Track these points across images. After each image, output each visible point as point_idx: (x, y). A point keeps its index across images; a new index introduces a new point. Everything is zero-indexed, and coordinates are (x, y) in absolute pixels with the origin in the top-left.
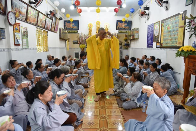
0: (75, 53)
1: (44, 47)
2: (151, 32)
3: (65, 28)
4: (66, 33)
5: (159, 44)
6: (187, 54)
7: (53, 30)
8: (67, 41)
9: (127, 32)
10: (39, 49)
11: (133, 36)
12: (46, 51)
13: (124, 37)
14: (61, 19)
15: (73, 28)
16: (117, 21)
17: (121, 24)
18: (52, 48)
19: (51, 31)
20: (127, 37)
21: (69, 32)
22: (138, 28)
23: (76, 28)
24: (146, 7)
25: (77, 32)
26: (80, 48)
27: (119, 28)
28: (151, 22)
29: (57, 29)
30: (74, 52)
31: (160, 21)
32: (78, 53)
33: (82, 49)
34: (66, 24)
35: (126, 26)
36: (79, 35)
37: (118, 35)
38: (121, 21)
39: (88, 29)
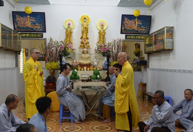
3: (16, 26)
15: (32, 29)
16: (124, 16)
17: (130, 21)
21: (24, 35)
22: (171, 26)
23: (39, 27)
25: (42, 36)
26: (48, 69)
27: (125, 30)
33: (52, 71)
34: (18, 18)
35: (140, 26)
36: (45, 43)
37: (124, 44)
38: (133, 15)
39: (65, 31)
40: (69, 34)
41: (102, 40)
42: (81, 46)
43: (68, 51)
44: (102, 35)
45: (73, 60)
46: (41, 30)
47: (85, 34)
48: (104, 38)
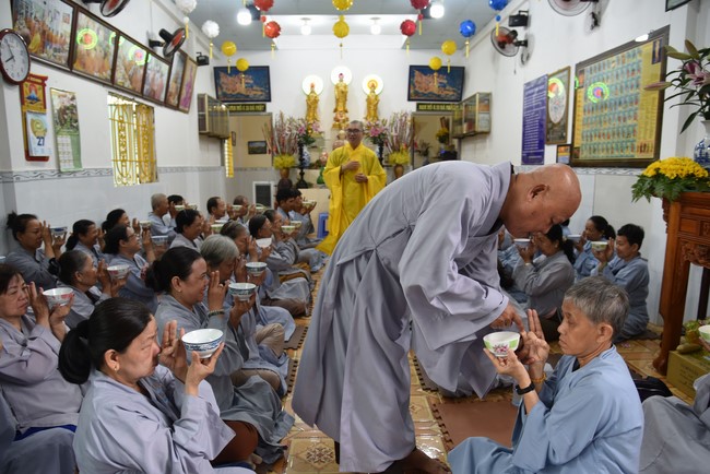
0: (259, 188)
1: (140, 167)
2: (537, 106)
3: (220, 93)
4: (222, 112)
5: (566, 151)
6: (677, 188)
7: (174, 101)
8: (227, 144)
9: (449, 108)
10: (122, 175)
11: (471, 122)
12: (147, 179)
13: (438, 128)
14: (202, 61)
15: (248, 96)
16: (413, 69)
17: (424, 77)
18: (172, 170)
19: (166, 104)
20: (447, 126)
21: (234, 108)
22: (488, 91)
23: (260, 93)
24: (519, 16)
25: (265, 108)
26: (277, 168)
27: (416, 93)
28: (535, 70)
29: (189, 98)
30: (255, 183)
31: (568, 69)
32: (268, 187)
33: (284, 171)
34: (224, 79)
35: (443, 86)
36: (271, 120)
37: (413, 120)
38: (428, 67)
39: (305, 98)
40: (312, 104)
41: (372, 113)
42: (334, 126)
43: (312, 136)
44: (373, 104)
45: (321, 151)
46: (262, 98)
47: (341, 104)
48: (376, 110)
